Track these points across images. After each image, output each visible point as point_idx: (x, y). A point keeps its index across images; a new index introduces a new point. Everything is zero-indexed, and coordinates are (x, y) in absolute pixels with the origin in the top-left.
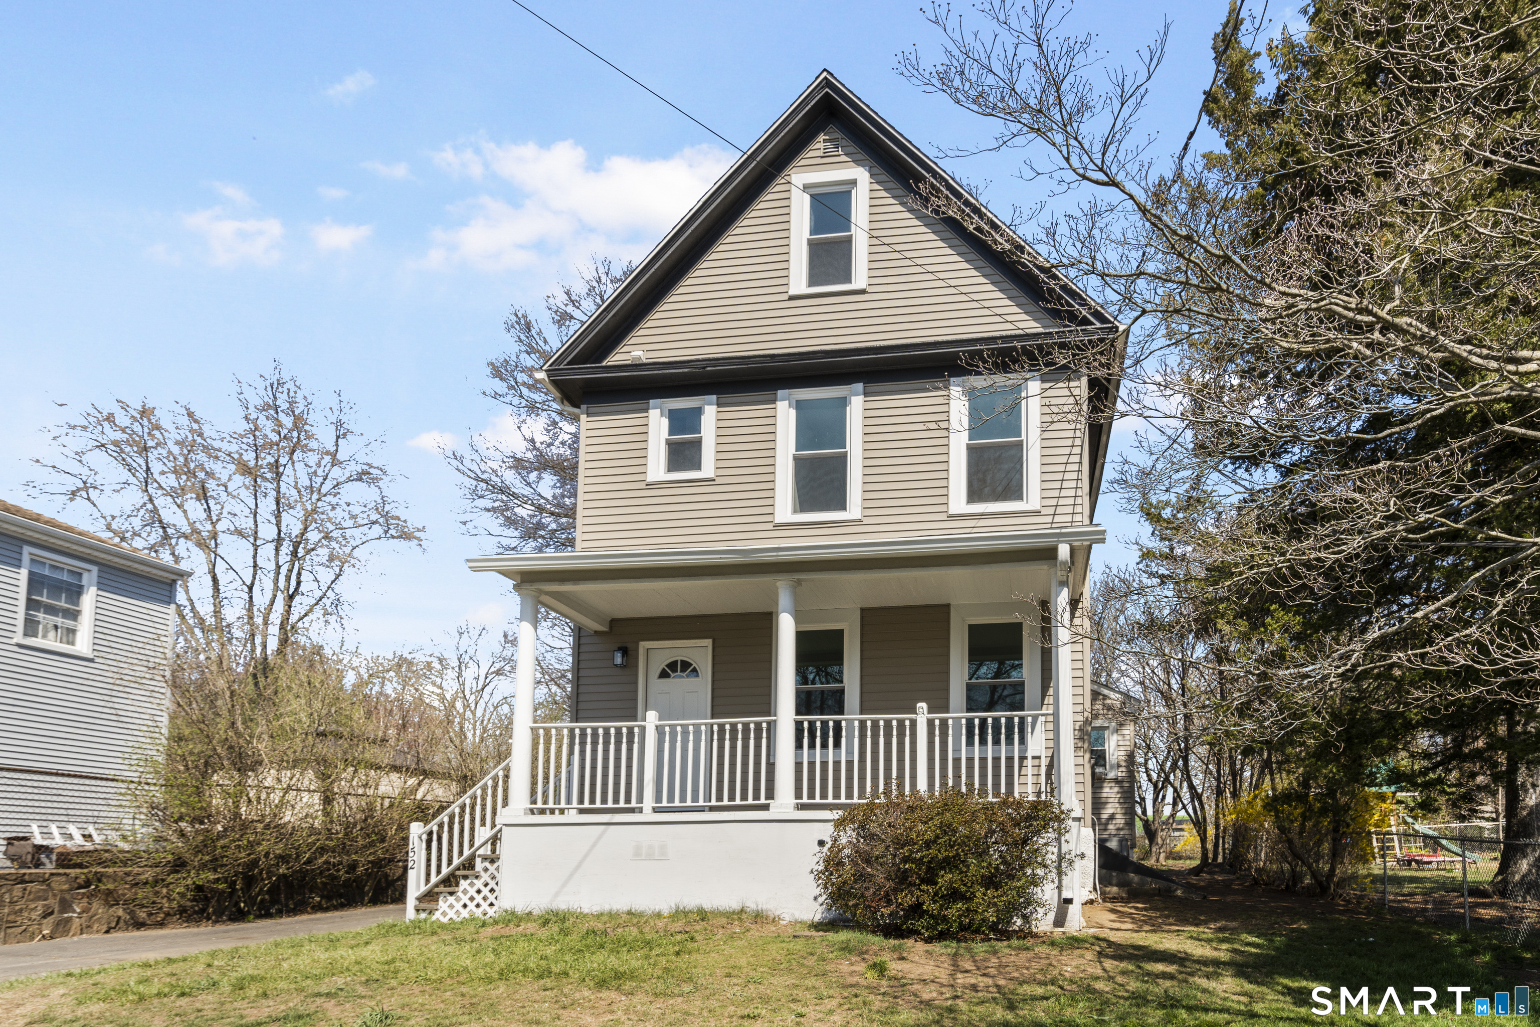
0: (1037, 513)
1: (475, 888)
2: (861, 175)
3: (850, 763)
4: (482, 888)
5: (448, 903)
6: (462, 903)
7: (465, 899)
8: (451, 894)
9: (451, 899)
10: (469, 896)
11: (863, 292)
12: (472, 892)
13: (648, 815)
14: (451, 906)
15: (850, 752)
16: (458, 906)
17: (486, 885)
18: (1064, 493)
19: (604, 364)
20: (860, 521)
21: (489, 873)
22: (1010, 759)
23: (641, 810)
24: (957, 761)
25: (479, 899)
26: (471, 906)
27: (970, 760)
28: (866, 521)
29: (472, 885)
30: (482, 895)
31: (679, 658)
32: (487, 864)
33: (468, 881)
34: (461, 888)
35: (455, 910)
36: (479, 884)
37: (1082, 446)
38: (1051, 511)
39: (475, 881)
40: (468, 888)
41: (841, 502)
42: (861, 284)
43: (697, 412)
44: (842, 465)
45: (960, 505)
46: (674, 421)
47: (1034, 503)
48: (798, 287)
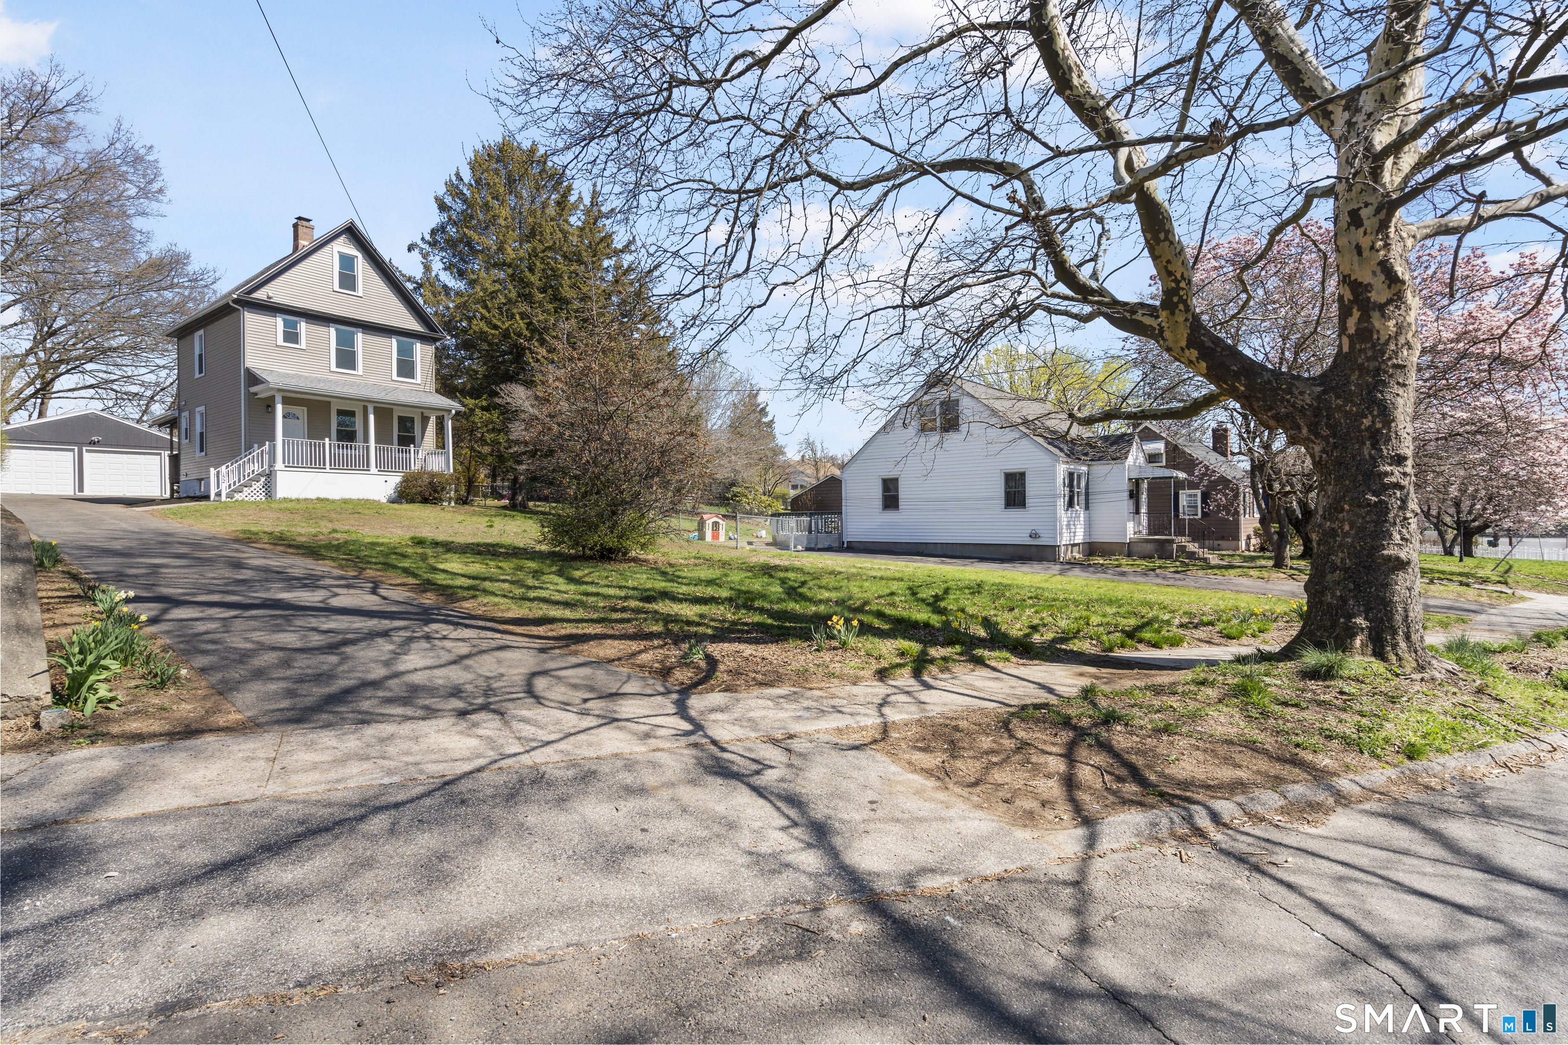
0: (419, 386)
1: (251, 491)
2: (359, 255)
4: (253, 491)
5: (239, 495)
7: (246, 494)
8: (240, 492)
11: (360, 297)
12: (249, 492)
13: (328, 470)
15: (359, 452)
16: (244, 496)
17: (255, 489)
18: (428, 378)
19: (254, 296)
20: (362, 377)
21: (256, 485)
23: (325, 469)
26: (249, 496)
28: (364, 376)
30: (253, 493)
31: (291, 412)
32: (255, 482)
34: (244, 490)
36: (252, 489)
38: (423, 386)
39: (250, 488)
41: (353, 367)
42: (360, 294)
43: (296, 323)
44: (353, 354)
45: (395, 377)
46: (286, 324)
47: (419, 381)
48: (337, 288)
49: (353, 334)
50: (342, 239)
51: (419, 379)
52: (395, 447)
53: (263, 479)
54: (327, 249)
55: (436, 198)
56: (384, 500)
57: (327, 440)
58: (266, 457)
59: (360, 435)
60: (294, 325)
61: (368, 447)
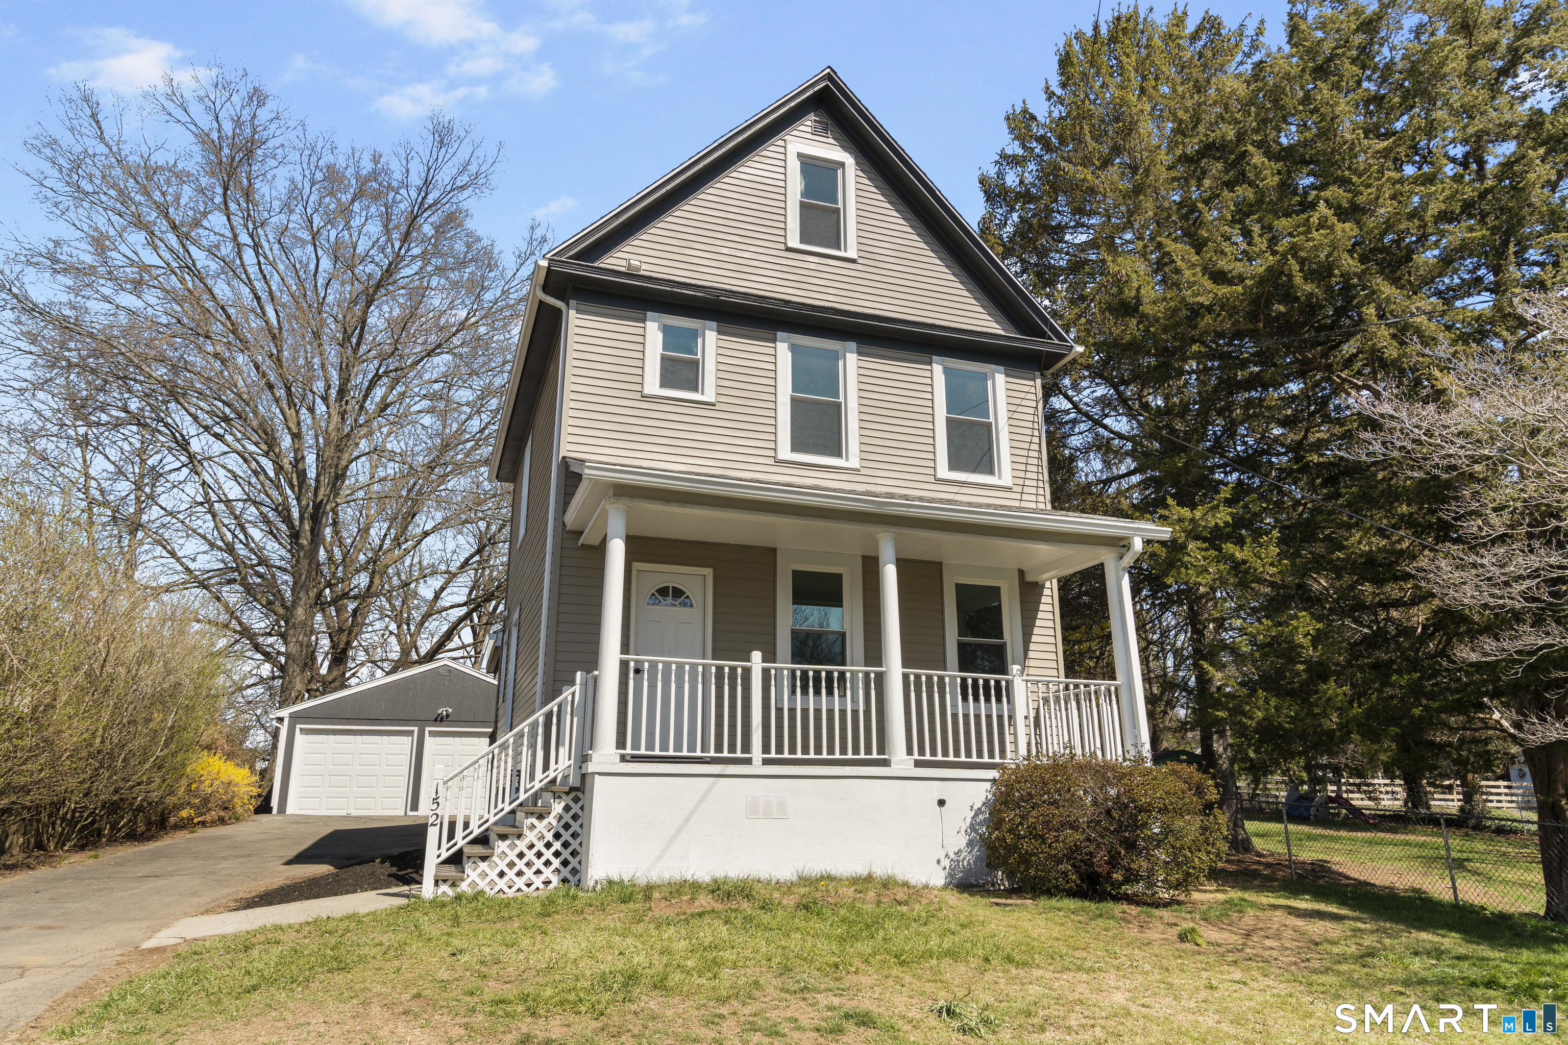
0: (1009, 489)
1: (517, 851)
2: (849, 160)
3: (855, 713)
4: (526, 851)
5: (479, 871)
6: (498, 870)
7: (502, 866)
8: (484, 858)
9: (483, 866)
10: (507, 860)
11: (853, 261)
12: (512, 856)
13: (757, 767)
14: (484, 875)
15: (855, 700)
16: (493, 875)
17: (531, 846)
18: (1029, 475)
19: (596, 265)
20: (858, 470)
21: (536, 831)
22: (1000, 717)
23: (748, 761)
24: (955, 716)
25: (520, 865)
26: (511, 874)
27: (966, 716)
28: (863, 471)
29: (513, 846)
30: (525, 860)
31: (671, 585)
32: (534, 820)
33: (508, 842)
34: (498, 851)
35: (488, 880)
36: (521, 845)
37: (1040, 437)
38: (1019, 489)
39: (517, 842)
40: (507, 851)
41: (835, 448)
42: (852, 253)
43: (694, 335)
44: (835, 412)
45: (943, 471)
46: (670, 336)
47: (1006, 479)
48: (794, 241)
49: (835, 357)
50: (808, 123)
51: (1005, 475)
52: (952, 674)
53: (558, 807)
54: (771, 149)
55: (982, 181)
56: (939, 879)
57: (757, 656)
58: (571, 725)
59: (855, 646)
60: (688, 340)
61: (880, 677)
